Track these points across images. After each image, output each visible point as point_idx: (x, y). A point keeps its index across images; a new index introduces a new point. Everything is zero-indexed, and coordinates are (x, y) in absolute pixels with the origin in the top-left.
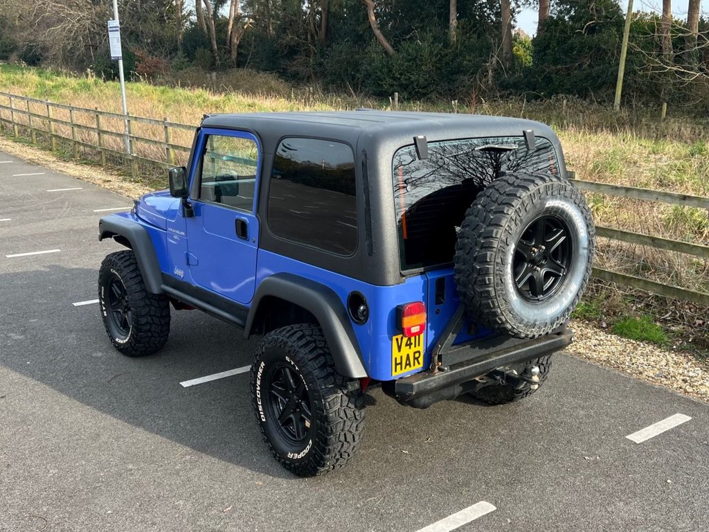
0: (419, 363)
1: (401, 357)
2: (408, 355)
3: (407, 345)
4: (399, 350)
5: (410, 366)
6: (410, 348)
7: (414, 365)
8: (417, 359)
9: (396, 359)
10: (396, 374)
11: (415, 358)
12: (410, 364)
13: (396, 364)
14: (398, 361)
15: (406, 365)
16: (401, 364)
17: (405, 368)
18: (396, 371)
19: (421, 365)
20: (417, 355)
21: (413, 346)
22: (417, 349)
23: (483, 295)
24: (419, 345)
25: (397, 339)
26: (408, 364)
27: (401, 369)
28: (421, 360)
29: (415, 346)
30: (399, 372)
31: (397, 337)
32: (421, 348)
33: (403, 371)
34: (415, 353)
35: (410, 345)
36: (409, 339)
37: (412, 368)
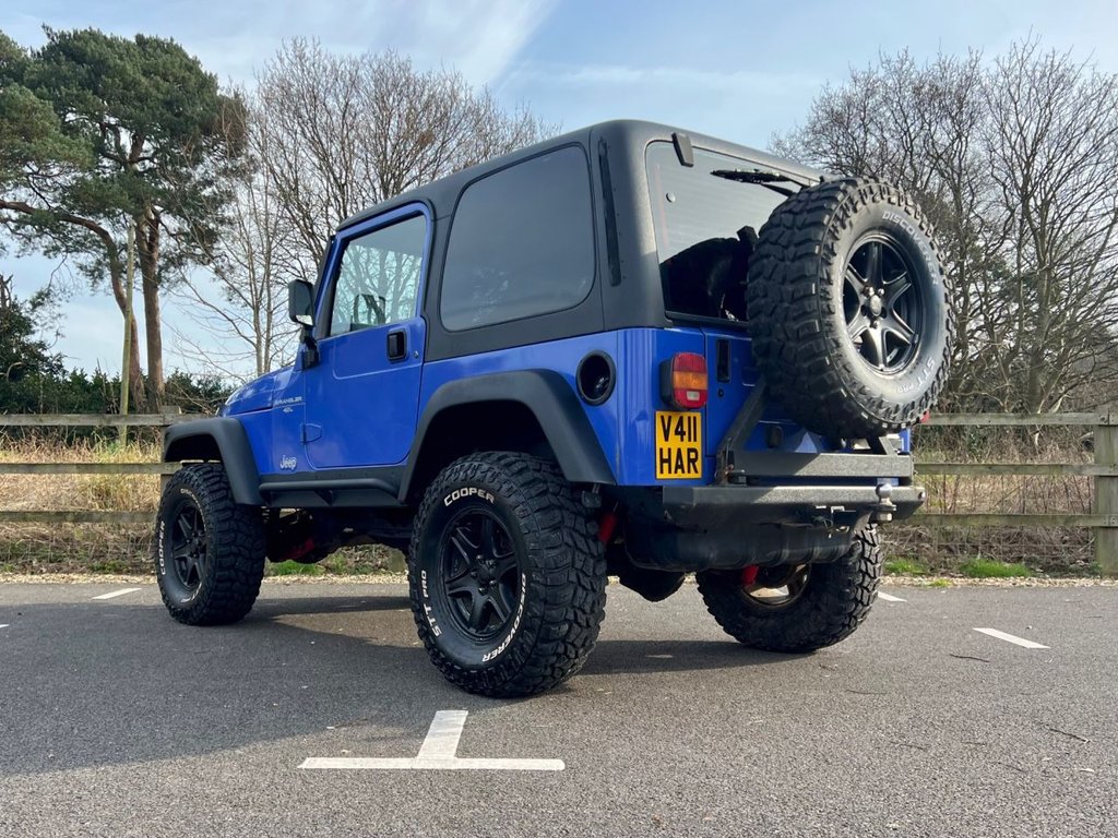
0: (696, 471)
1: (669, 450)
2: (679, 451)
3: (677, 433)
4: (666, 439)
5: (683, 472)
6: (682, 440)
7: (689, 472)
8: (694, 461)
9: (661, 450)
10: (664, 475)
11: (690, 460)
12: (682, 467)
13: (662, 461)
14: (665, 456)
15: (677, 467)
16: (669, 461)
17: (676, 472)
18: (662, 472)
19: (699, 475)
20: (693, 455)
21: (686, 437)
22: (693, 445)
23: (801, 334)
24: (695, 440)
25: (662, 418)
26: (679, 466)
27: (670, 472)
28: (699, 464)
29: (690, 440)
30: (666, 475)
31: (662, 413)
32: (698, 445)
33: (673, 476)
34: (690, 450)
35: (682, 434)
36: (680, 423)
37: (686, 476)
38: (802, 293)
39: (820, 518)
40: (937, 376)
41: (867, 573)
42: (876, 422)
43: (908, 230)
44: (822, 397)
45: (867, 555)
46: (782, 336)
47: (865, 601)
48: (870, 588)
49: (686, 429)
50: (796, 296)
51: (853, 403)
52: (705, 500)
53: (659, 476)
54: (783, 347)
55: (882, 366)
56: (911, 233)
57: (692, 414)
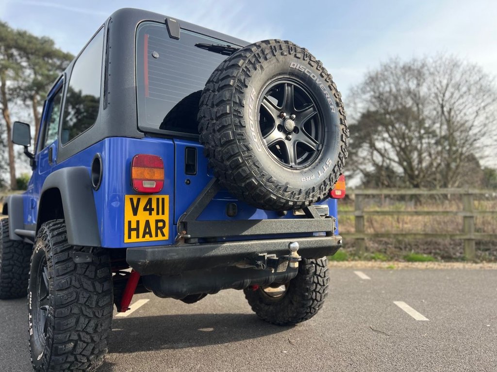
0: (163, 235)
1: (138, 222)
2: (147, 223)
3: (145, 209)
4: (135, 214)
5: (151, 236)
6: (150, 214)
7: (157, 235)
8: (161, 229)
9: (130, 222)
10: (131, 240)
11: (157, 228)
12: (149, 233)
13: (130, 230)
14: (134, 226)
15: (146, 233)
16: (137, 229)
17: (144, 236)
18: (130, 237)
19: (166, 238)
20: (160, 224)
21: (154, 213)
22: (160, 217)
24: (163, 213)
25: (131, 200)
27: (138, 237)
28: (166, 230)
29: (158, 214)
30: (134, 239)
31: (131, 196)
32: (166, 217)
33: (141, 239)
34: (157, 221)
35: (151, 210)
36: (150, 202)
37: (154, 238)
38: (221, 113)
39: (259, 262)
40: (334, 170)
41: (318, 283)
42: (284, 201)
43: (311, 76)
44: (243, 185)
45: (318, 273)
46: (213, 143)
47: (318, 299)
48: (321, 291)
49: (154, 206)
50: (218, 115)
51: (263, 189)
52: (159, 257)
53: (127, 240)
54: (214, 150)
55: (293, 164)
56: (314, 79)
57: (160, 197)
